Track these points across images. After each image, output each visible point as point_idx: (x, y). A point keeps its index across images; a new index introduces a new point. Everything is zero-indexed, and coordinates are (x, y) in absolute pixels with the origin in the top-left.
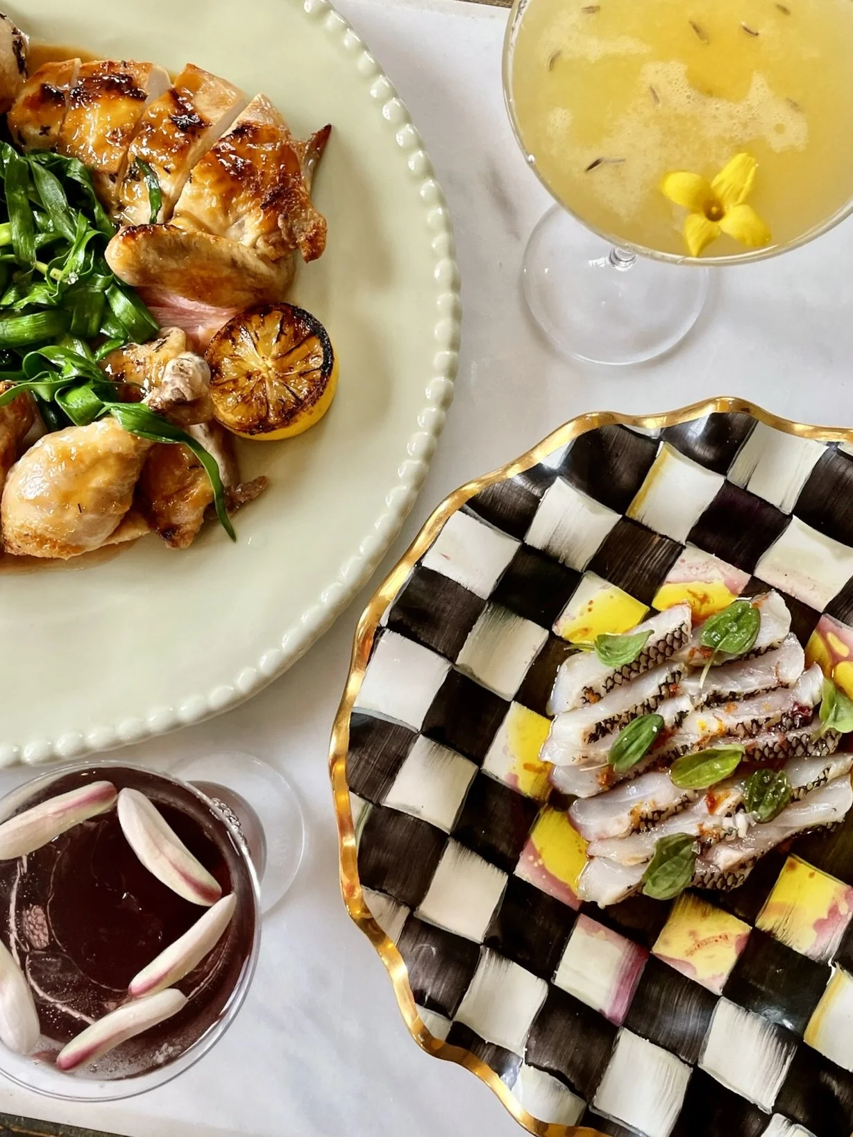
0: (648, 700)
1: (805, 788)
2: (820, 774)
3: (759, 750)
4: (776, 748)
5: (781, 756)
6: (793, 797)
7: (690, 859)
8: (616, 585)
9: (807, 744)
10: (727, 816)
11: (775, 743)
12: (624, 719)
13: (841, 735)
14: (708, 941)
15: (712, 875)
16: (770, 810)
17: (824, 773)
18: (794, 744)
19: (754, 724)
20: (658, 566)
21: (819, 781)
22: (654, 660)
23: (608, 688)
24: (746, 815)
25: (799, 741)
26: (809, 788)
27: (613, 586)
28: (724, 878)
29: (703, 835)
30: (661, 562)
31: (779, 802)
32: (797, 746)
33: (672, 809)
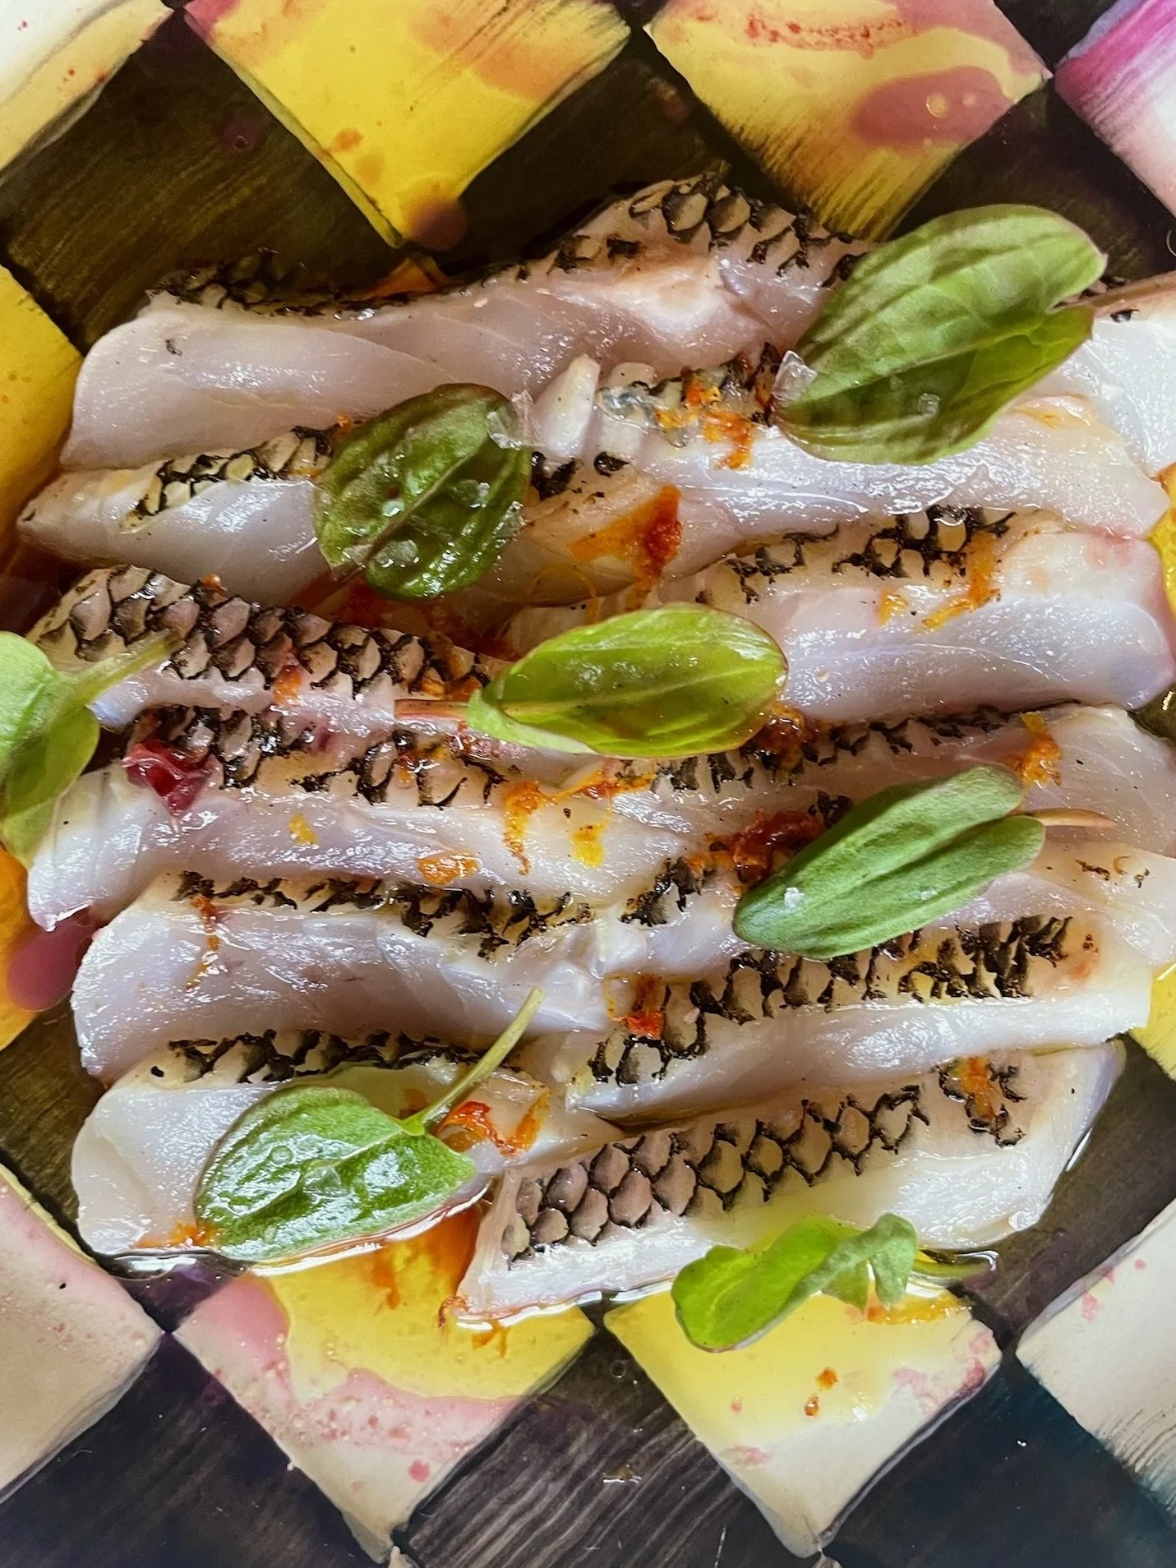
0: (767, 1012)
1: (262, 470)
2: (182, 501)
3: (397, 679)
4: (326, 660)
5: (316, 626)
6: (320, 450)
7: (829, 345)
8: (704, 1451)
9: (190, 636)
10: (617, 464)
11: (323, 684)
12: (890, 970)
13: (39, 629)
14: (828, 40)
15: (758, 255)
16: (434, 430)
17: (163, 498)
18: (245, 654)
19: (377, 778)
20: (522, 1479)
21: (193, 476)
22: (685, 1155)
23: (907, 1106)
24: (538, 445)
25: (220, 659)
26: (247, 463)
27: (714, 1450)
28: (713, 229)
29: (740, 421)
30: (505, 1493)
31: (388, 447)
32: (235, 642)
33: (818, 563)
